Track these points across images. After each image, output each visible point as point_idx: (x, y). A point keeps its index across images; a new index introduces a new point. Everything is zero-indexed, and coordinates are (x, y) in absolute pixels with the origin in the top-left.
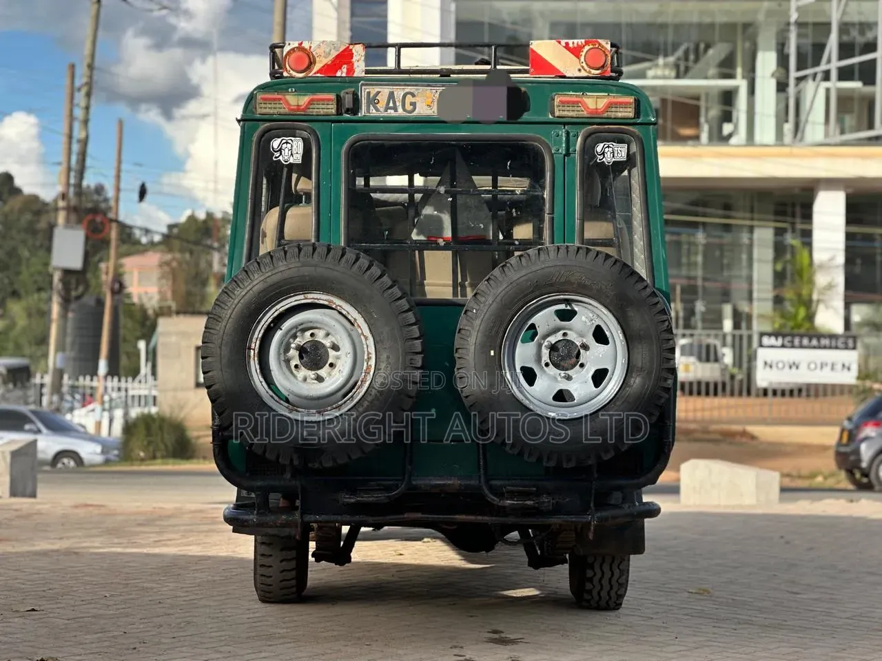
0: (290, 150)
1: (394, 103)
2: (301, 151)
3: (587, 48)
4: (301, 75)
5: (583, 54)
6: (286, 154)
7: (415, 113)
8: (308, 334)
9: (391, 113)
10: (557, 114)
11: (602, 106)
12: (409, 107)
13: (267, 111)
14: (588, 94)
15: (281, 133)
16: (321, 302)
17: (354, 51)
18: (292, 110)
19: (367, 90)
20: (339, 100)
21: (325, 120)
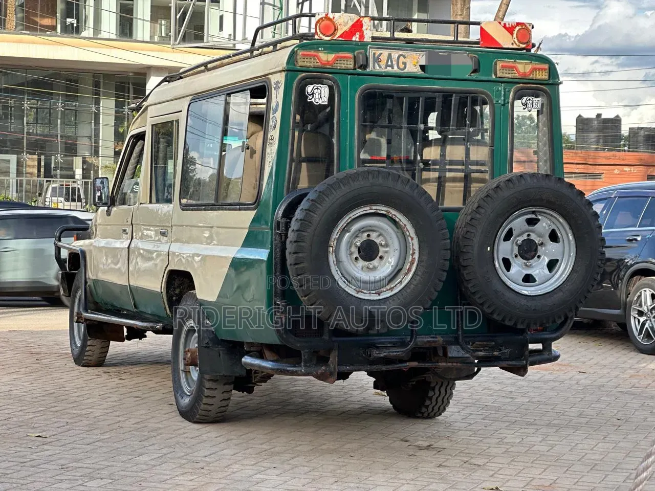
0: (319, 95)
1: (392, 62)
2: (327, 95)
3: (518, 28)
4: (328, 38)
5: (515, 32)
6: (317, 97)
7: (406, 70)
8: (366, 234)
9: (389, 69)
10: (499, 74)
11: (528, 71)
12: (402, 66)
13: (305, 64)
14: (517, 61)
15: (313, 82)
16: (382, 212)
17: (363, 22)
18: (324, 64)
19: (374, 52)
20: (355, 59)
21: (344, 73)
